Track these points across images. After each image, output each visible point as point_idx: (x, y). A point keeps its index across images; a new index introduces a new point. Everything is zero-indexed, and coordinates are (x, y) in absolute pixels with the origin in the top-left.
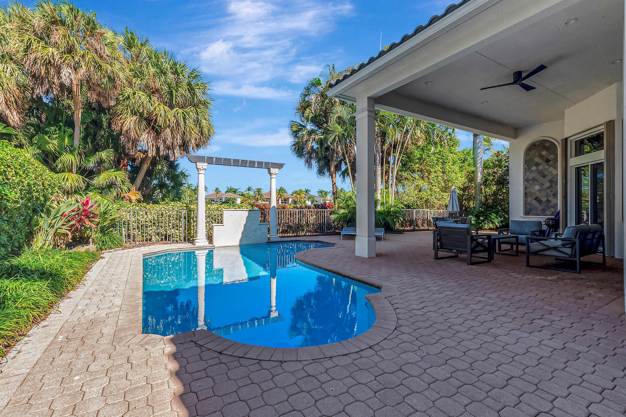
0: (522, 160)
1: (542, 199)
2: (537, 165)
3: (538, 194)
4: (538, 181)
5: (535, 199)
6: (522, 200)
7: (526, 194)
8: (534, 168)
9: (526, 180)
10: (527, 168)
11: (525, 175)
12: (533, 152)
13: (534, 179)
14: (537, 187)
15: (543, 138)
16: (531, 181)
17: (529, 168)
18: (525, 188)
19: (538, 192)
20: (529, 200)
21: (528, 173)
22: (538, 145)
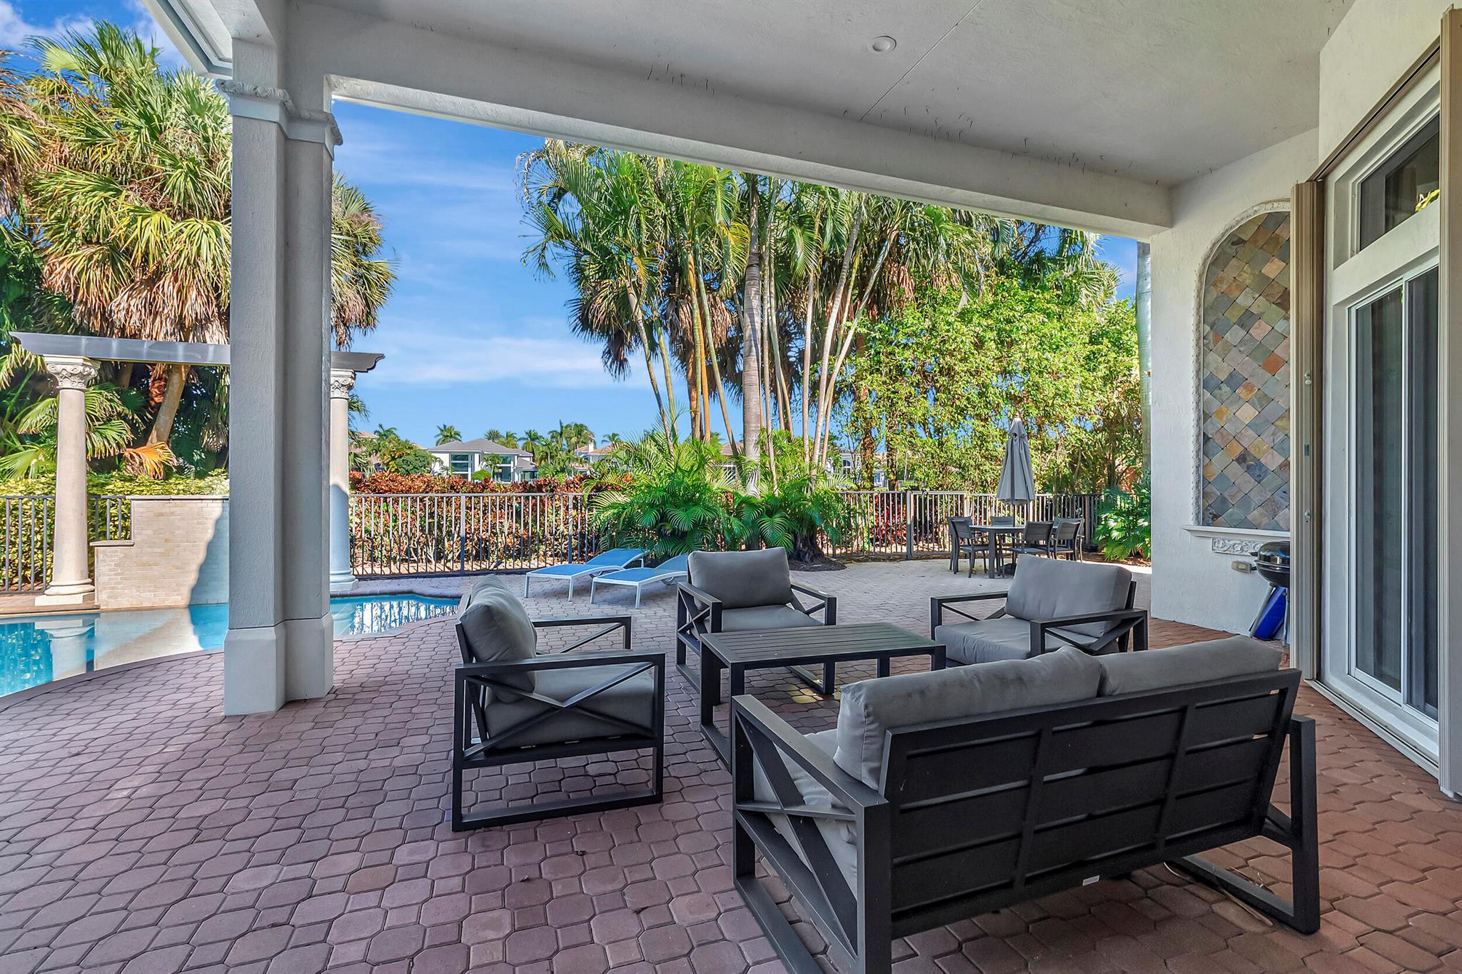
0: (1192, 304)
1: (1263, 461)
2: (1247, 319)
3: (1249, 438)
4: (1250, 388)
5: (1242, 459)
6: (1191, 463)
7: (1207, 439)
8: (1235, 335)
9: (1206, 383)
10: (1211, 337)
11: (1201, 365)
12: (1230, 272)
13: (1234, 380)
14: (1247, 413)
15: (1269, 209)
16: (1225, 388)
17: (1219, 336)
18: (1204, 416)
19: (1251, 432)
20: (1219, 461)
21: (1213, 358)
22: (1254, 237)
